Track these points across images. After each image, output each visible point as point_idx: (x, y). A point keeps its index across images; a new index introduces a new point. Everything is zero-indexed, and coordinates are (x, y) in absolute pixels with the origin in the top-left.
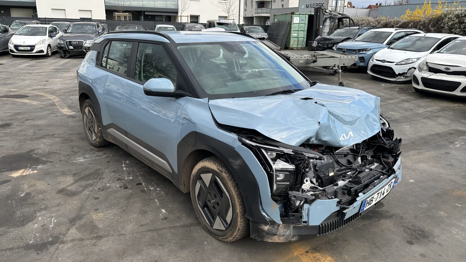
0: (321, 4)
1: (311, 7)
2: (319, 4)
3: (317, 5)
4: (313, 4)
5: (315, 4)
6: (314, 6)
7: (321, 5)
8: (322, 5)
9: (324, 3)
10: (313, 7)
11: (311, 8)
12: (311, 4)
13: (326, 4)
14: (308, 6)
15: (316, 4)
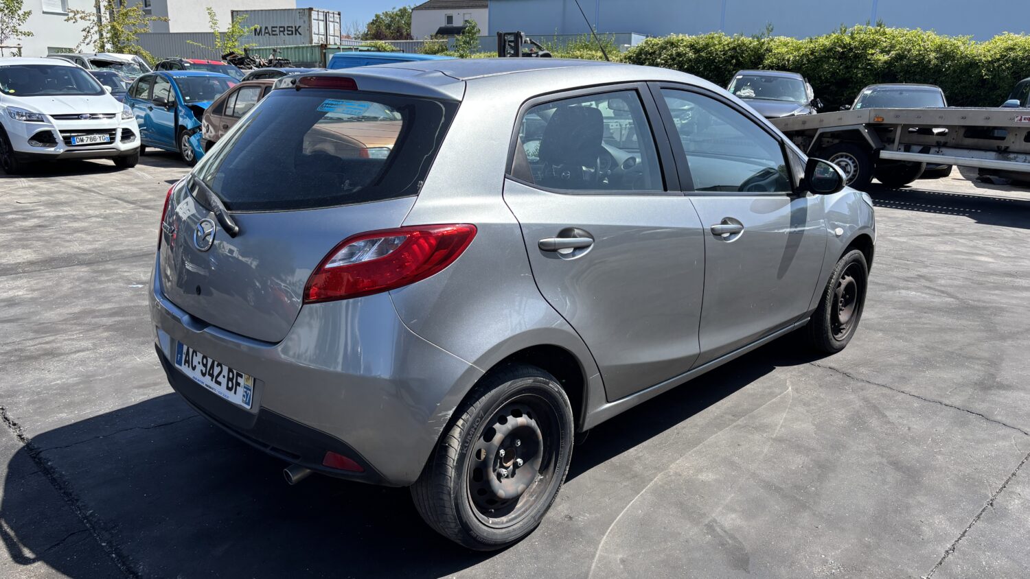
0: (292, 27)
1: (268, 33)
2: (289, 29)
3: (282, 29)
4: (273, 27)
5: (277, 27)
6: (275, 31)
7: (294, 29)
9: (300, 27)
10: (274, 33)
11: (268, 35)
12: (266, 28)
13: (308, 28)
14: (258, 31)
15: (281, 27)
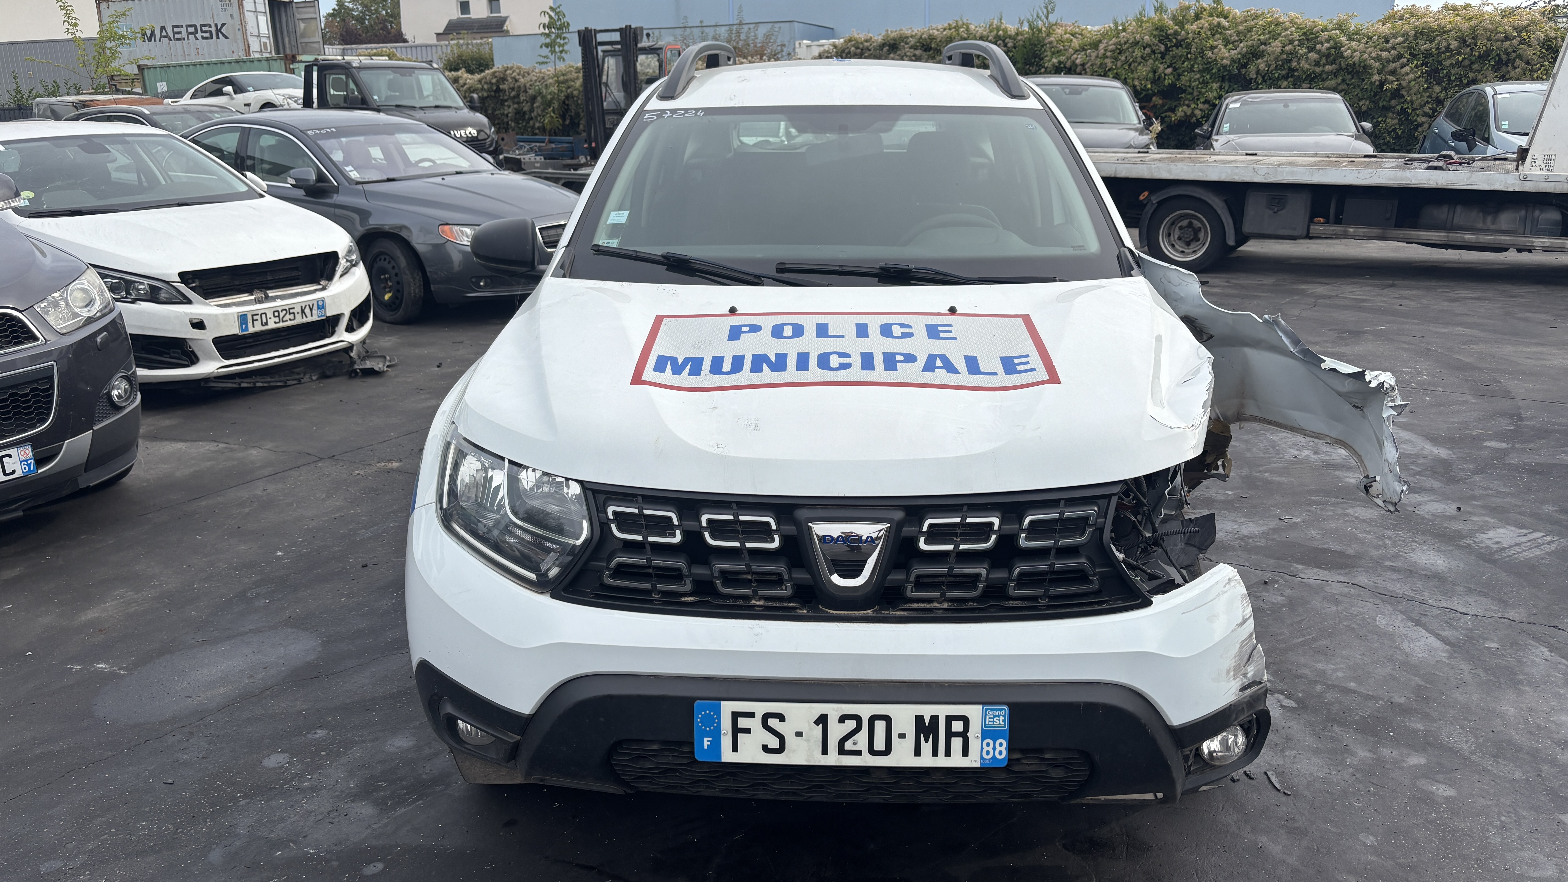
0: (210, 26)
1: (167, 36)
2: (204, 29)
3: (192, 30)
4: (174, 27)
5: (182, 26)
6: (179, 32)
7: (213, 29)
8: (218, 31)
9: (223, 25)
10: (177, 36)
11: (168, 39)
12: (163, 29)
13: (240, 27)
14: (149, 33)
15: (191, 26)
